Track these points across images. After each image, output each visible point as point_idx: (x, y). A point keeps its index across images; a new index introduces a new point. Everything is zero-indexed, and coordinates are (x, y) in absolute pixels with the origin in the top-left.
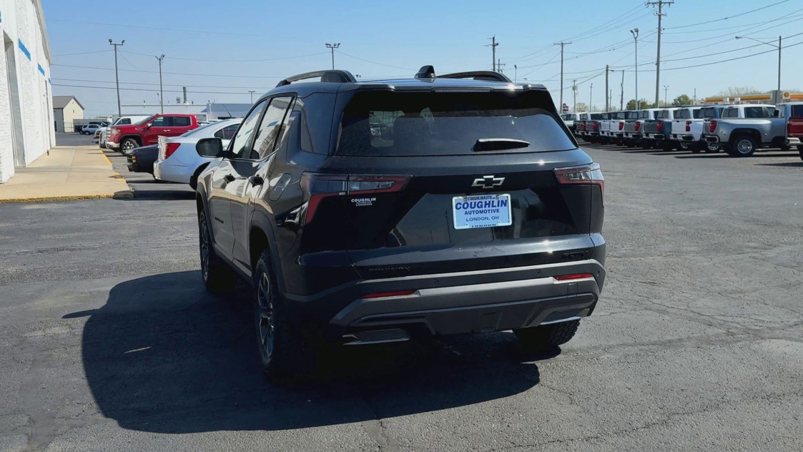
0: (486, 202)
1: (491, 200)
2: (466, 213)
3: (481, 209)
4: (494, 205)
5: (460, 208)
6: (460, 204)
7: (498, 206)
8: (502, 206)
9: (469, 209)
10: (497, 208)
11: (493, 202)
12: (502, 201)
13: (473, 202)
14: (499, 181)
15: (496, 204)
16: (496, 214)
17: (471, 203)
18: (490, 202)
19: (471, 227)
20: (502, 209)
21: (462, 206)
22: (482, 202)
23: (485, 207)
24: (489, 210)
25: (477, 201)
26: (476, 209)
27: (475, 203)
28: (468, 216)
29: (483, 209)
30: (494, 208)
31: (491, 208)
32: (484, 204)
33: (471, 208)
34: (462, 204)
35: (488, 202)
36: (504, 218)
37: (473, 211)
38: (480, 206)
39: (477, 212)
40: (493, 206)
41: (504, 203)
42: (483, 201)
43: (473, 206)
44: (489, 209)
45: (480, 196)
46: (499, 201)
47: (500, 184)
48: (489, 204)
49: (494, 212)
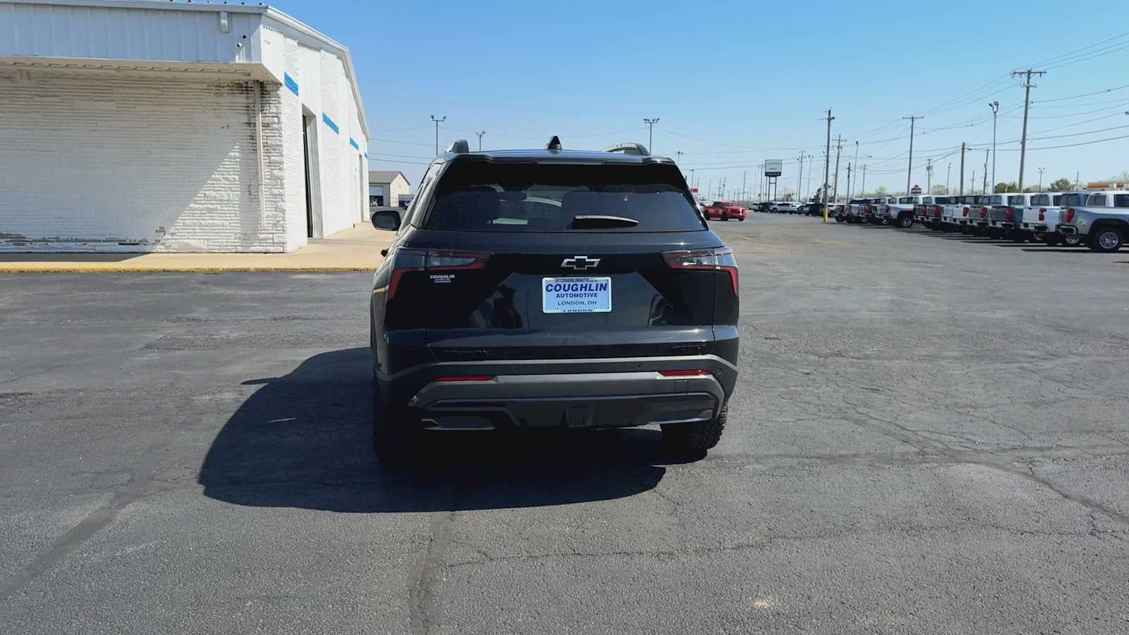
0: (582, 285)
1: (588, 283)
2: (558, 296)
3: (576, 292)
4: (592, 288)
5: (551, 290)
6: (552, 286)
7: (596, 290)
8: (600, 290)
9: (562, 292)
10: (595, 292)
11: (590, 285)
12: (602, 285)
13: (567, 284)
14: (593, 263)
15: (593, 287)
16: (593, 299)
17: (565, 285)
18: (586, 285)
19: (563, 312)
20: (601, 293)
21: (553, 288)
22: (577, 285)
23: (581, 290)
24: (585, 294)
25: (572, 284)
26: (570, 291)
27: (569, 285)
28: (561, 300)
29: (579, 292)
30: (591, 292)
31: (587, 292)
32: (579, 287)
33: (564, 290)
34: (554, 285)
35: (584, 285)
36: (602, 303)
37: (567, 294)
38: (574, 289)
39: (572, 296)
40: (590, 290)
41: (604, 287)
42: (579, 284)
43: (566, 288)
44: (585, 292)
45: (574, 278)
46: (597, 285)
47: (595, 265)
48: (586, 287)
49: (592, 296)
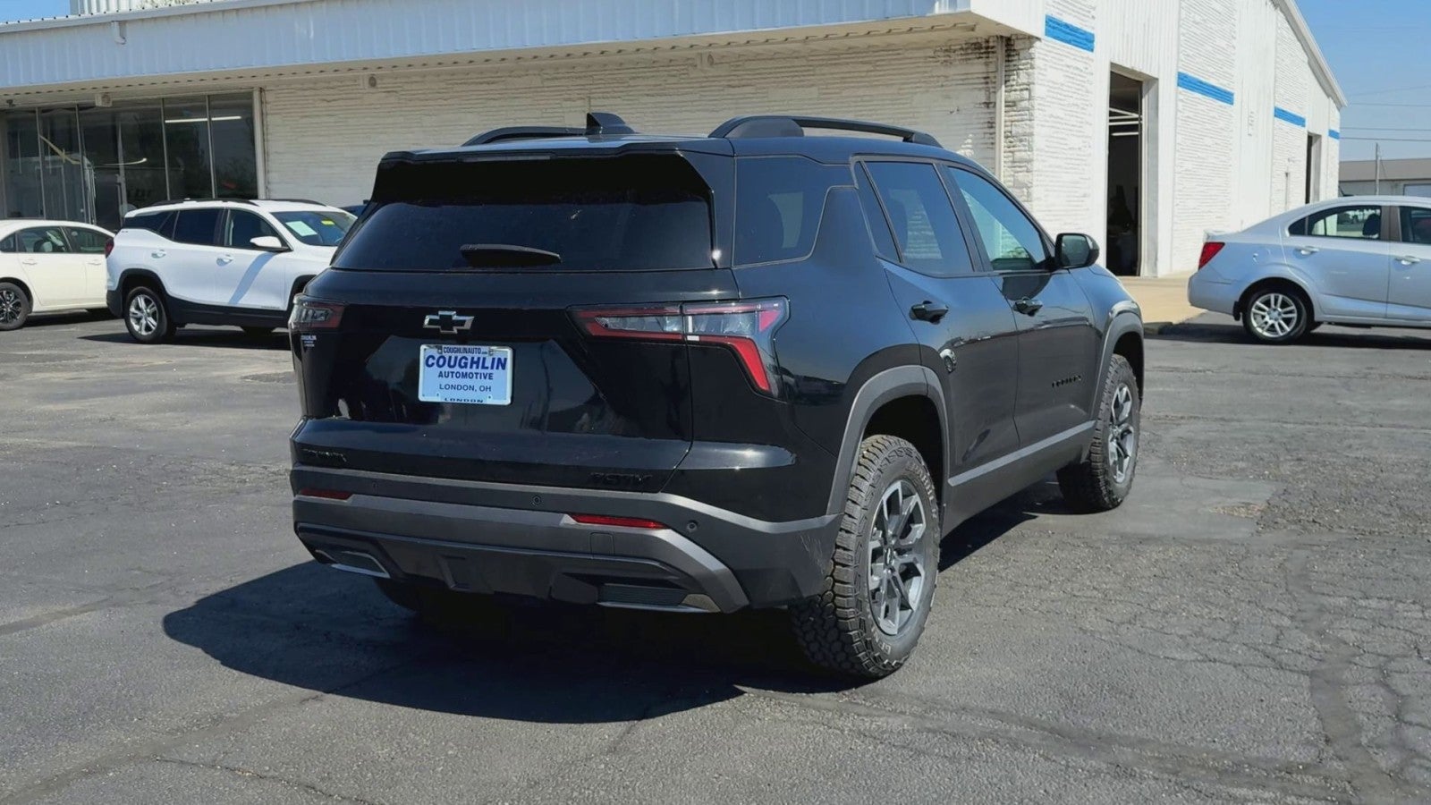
0: (473, 358)
1: (482, 356)
2: (441, 375)
3: (464, 370)
4: (486, 365)
5: (433, 364)
6: (433, 358)
7: (492, 368)
8: (497, 368)
9: (446, 369)
10: (489, 371)
11: (484, 359)
12: (499, 359)
13: (453, 355)
14: (462, 323)
15: (488, 364)
16: (487, 382)
17: (450, 358)
18: (479, 359)
19: (443, 401)
20: (497, 373)
21: (435, 361)
22: (466, 359)
23: (471, 367)
24: (477, 374)
25: (460, 356)
26: (457, 369)
27: (456, 358)
28: (444, 381)
29: (468, 370)
30: (485, 371)
31: (480, 370)
32: (469, 361)
33: (450, 366)
34: (436, 358)
35: (475, 359)
36: (497, 390)
37: (452, 373)
38: (463, 364)
39: (458, 375)
40: (483, 367)
41: (501, 364)
42: (469, 356)
43: (452, 363)
44: (477, 371)
45: (462, 347)
46: (494, 359)
47: (467, 326)
48: (477, 363)
49: (485, 378)
